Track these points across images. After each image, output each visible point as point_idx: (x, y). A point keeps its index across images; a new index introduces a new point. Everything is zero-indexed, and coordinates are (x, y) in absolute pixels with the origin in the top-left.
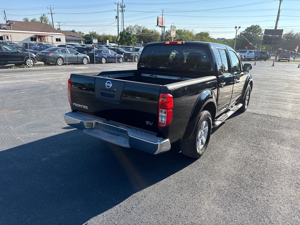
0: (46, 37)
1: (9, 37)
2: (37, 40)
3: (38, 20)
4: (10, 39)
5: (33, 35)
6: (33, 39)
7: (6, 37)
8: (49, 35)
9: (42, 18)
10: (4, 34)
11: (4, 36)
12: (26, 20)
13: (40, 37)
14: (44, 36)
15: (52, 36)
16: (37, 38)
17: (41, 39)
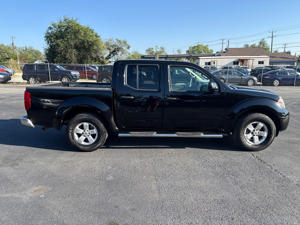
0: (248, 61)
1: (216, 62)
2: (239, 64)
3: (257, 44)
4: (216, 64)
5: (237, 59)
6: (235, 63)
7: (213, 62)
8: (251, 58)
9: (261, 43)
10: (212, 60)
11: (212, 61)
12: (247, 46)
13: (242, 61)
14: (247, 60)
15: (253, 60)
16: (240, 61)
17: (243, 63)
